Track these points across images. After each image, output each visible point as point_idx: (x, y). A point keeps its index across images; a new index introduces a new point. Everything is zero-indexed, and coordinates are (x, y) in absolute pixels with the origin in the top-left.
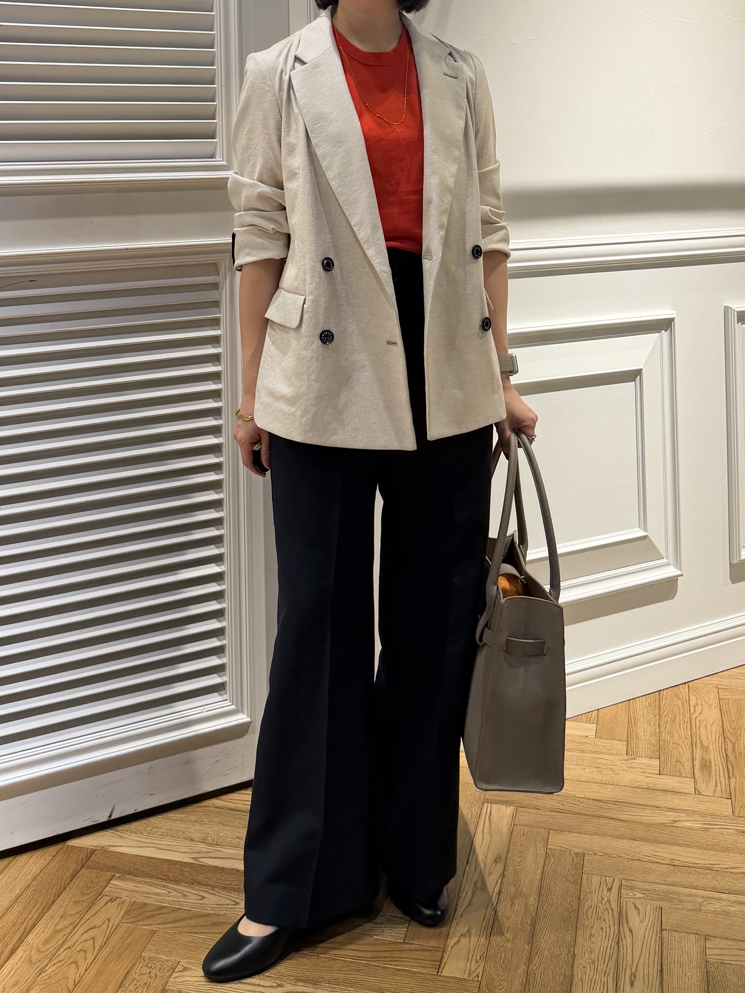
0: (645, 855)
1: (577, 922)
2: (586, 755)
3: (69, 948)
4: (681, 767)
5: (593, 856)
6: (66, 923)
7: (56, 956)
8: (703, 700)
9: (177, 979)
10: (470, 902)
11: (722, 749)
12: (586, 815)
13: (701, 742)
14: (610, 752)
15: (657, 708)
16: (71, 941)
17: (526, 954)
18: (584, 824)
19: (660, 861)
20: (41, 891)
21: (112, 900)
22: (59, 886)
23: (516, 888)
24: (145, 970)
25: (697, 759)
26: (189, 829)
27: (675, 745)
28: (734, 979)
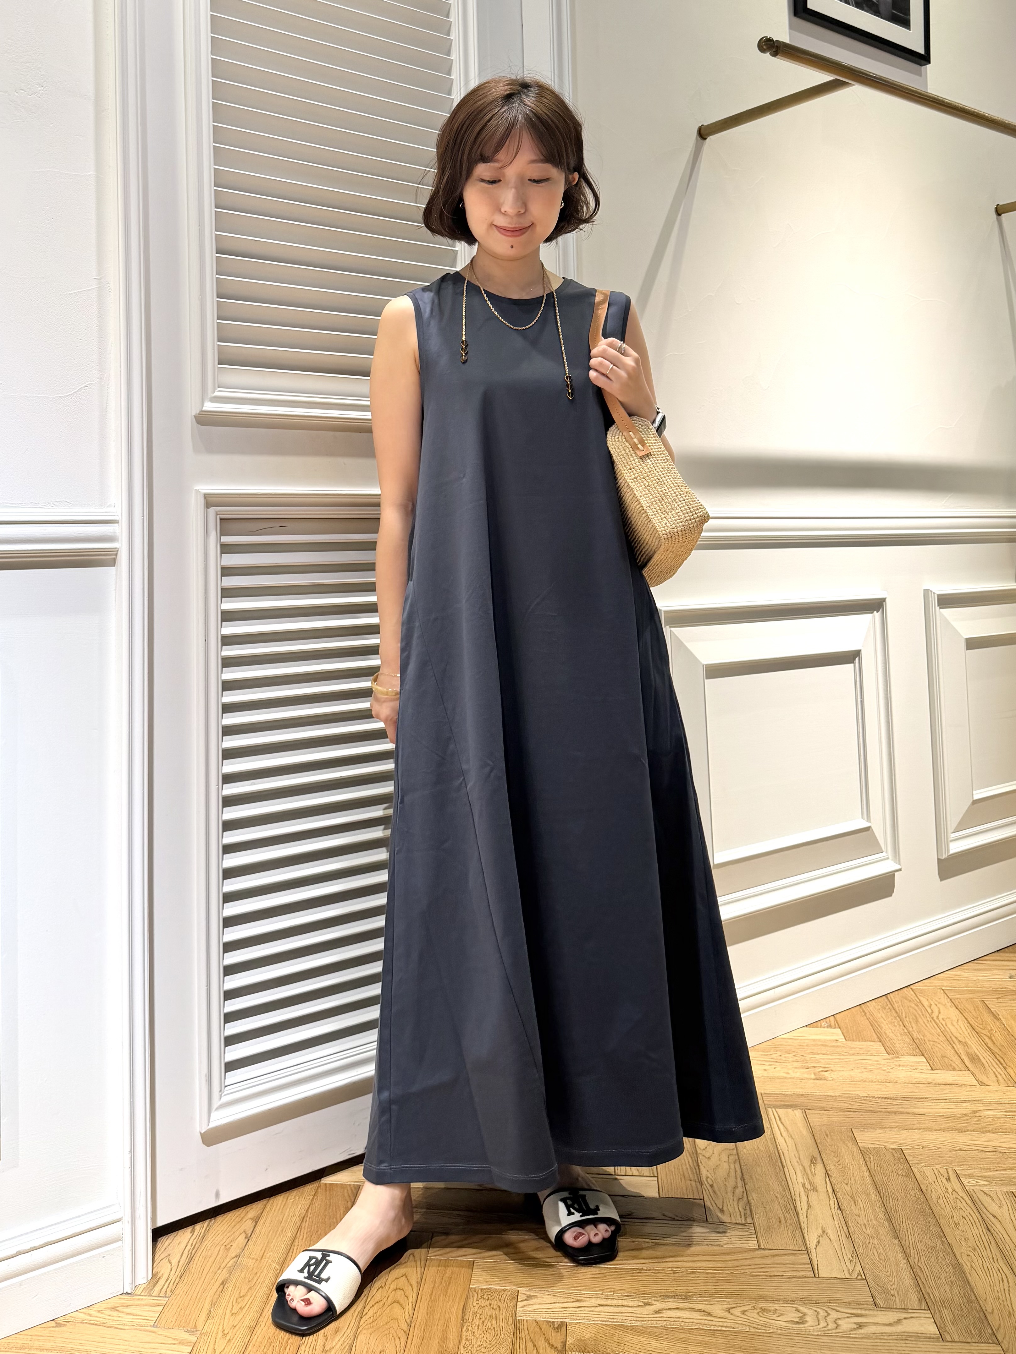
0: (963, 1145)
1: (934, 1214)
2: (846, 1057)
3: (381, 1287)
4: (950, 1061)
5: (912, 1150)
8: (934, 1001)
9: (526, 1308)
10: (808, 1202)
11: (980, 1042)
13: (956, 1038)
14: (869, 1053)
15: (893, 1011)
17: (898, 1248)
19: (986, 1149)
24: (482, 1303)
25: (962, 1053)
27: (932, 1043)
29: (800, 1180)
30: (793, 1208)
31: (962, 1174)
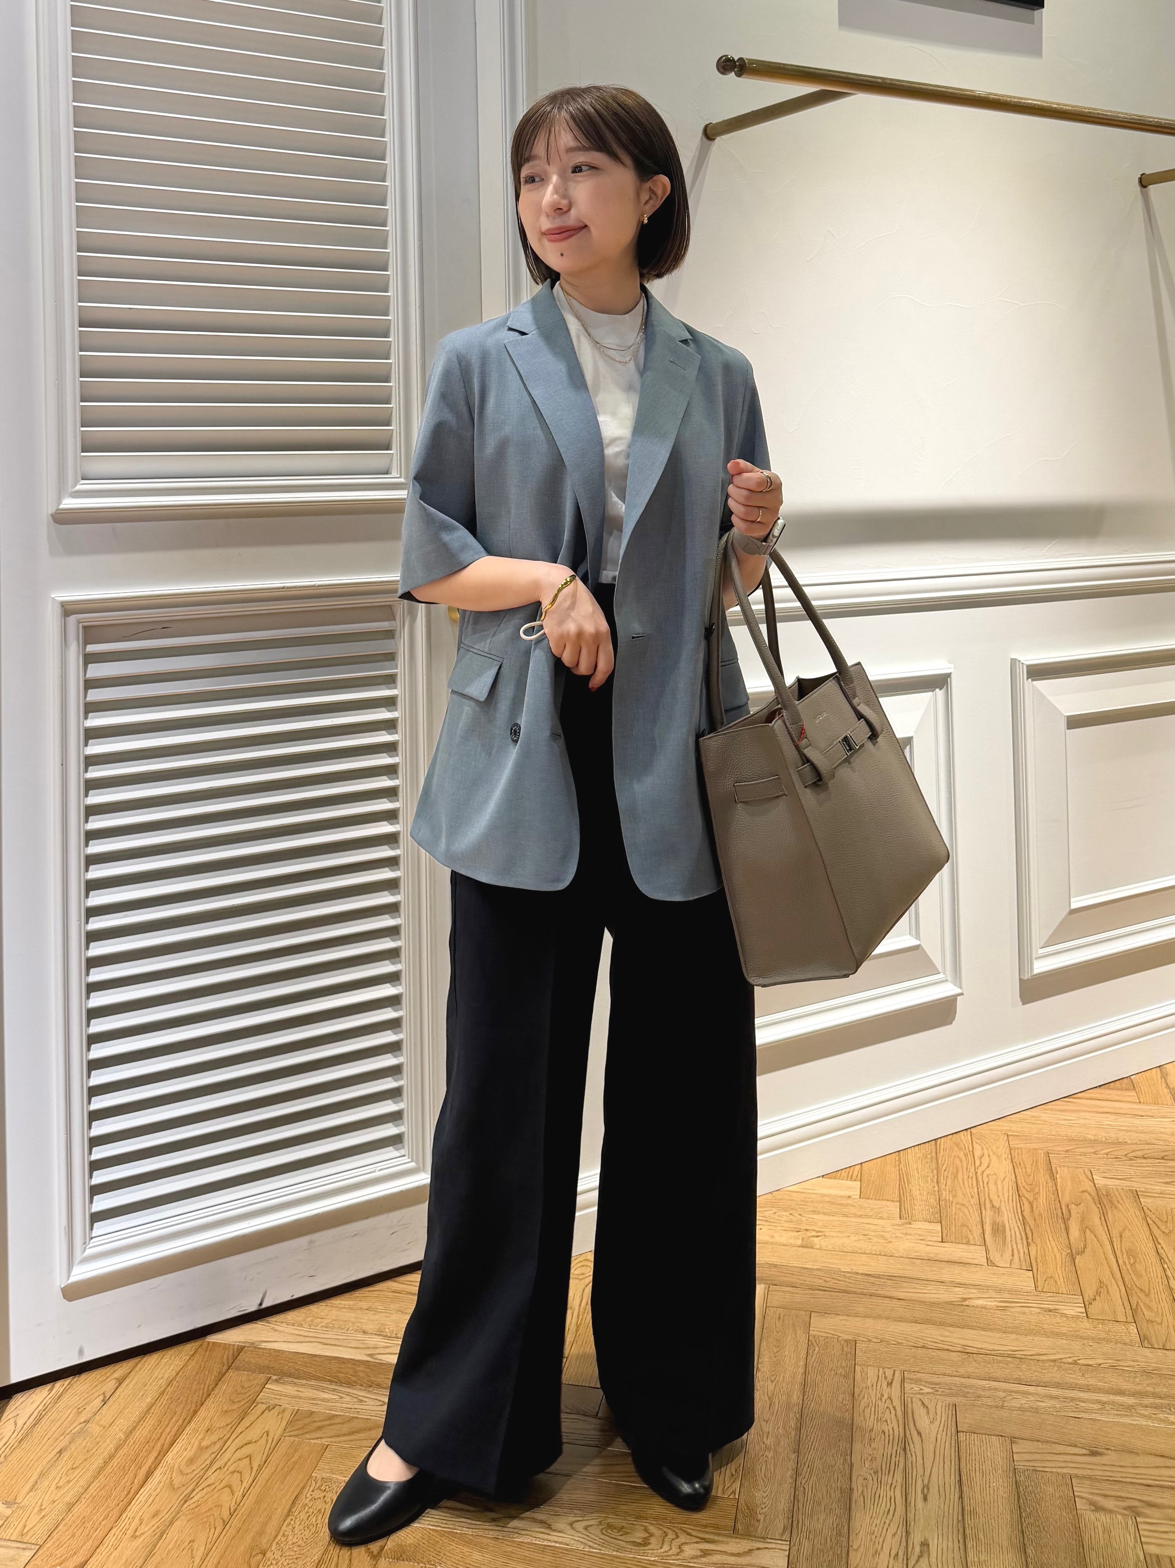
0: (930, 1341)
1: (852, 1424)
2: (850, 1219)
3: (220, 1468)
4: (968, 1232)
5: (867, 1343)
6: (214, 1438)
7: (204, 1478)
8: (990, 1150)
11: (1017, 1209)
12: (855, 1293)
13: (991, 1201)
14: (880, 1215)
15: (934, 1161)
16: (222, 1460)
17: (792, 1465)
18: (854, 1305)
19: (950, 1348)
20: (179, 1399)
21: (269, 1409)
22: (201, 1392)
23: (774, 1383)
24: (317, 1494)
25: (988, 1222)
26: (360, 1319)
27: (958, 1207)
28: (1051, 1489)
31: (909, 1379)
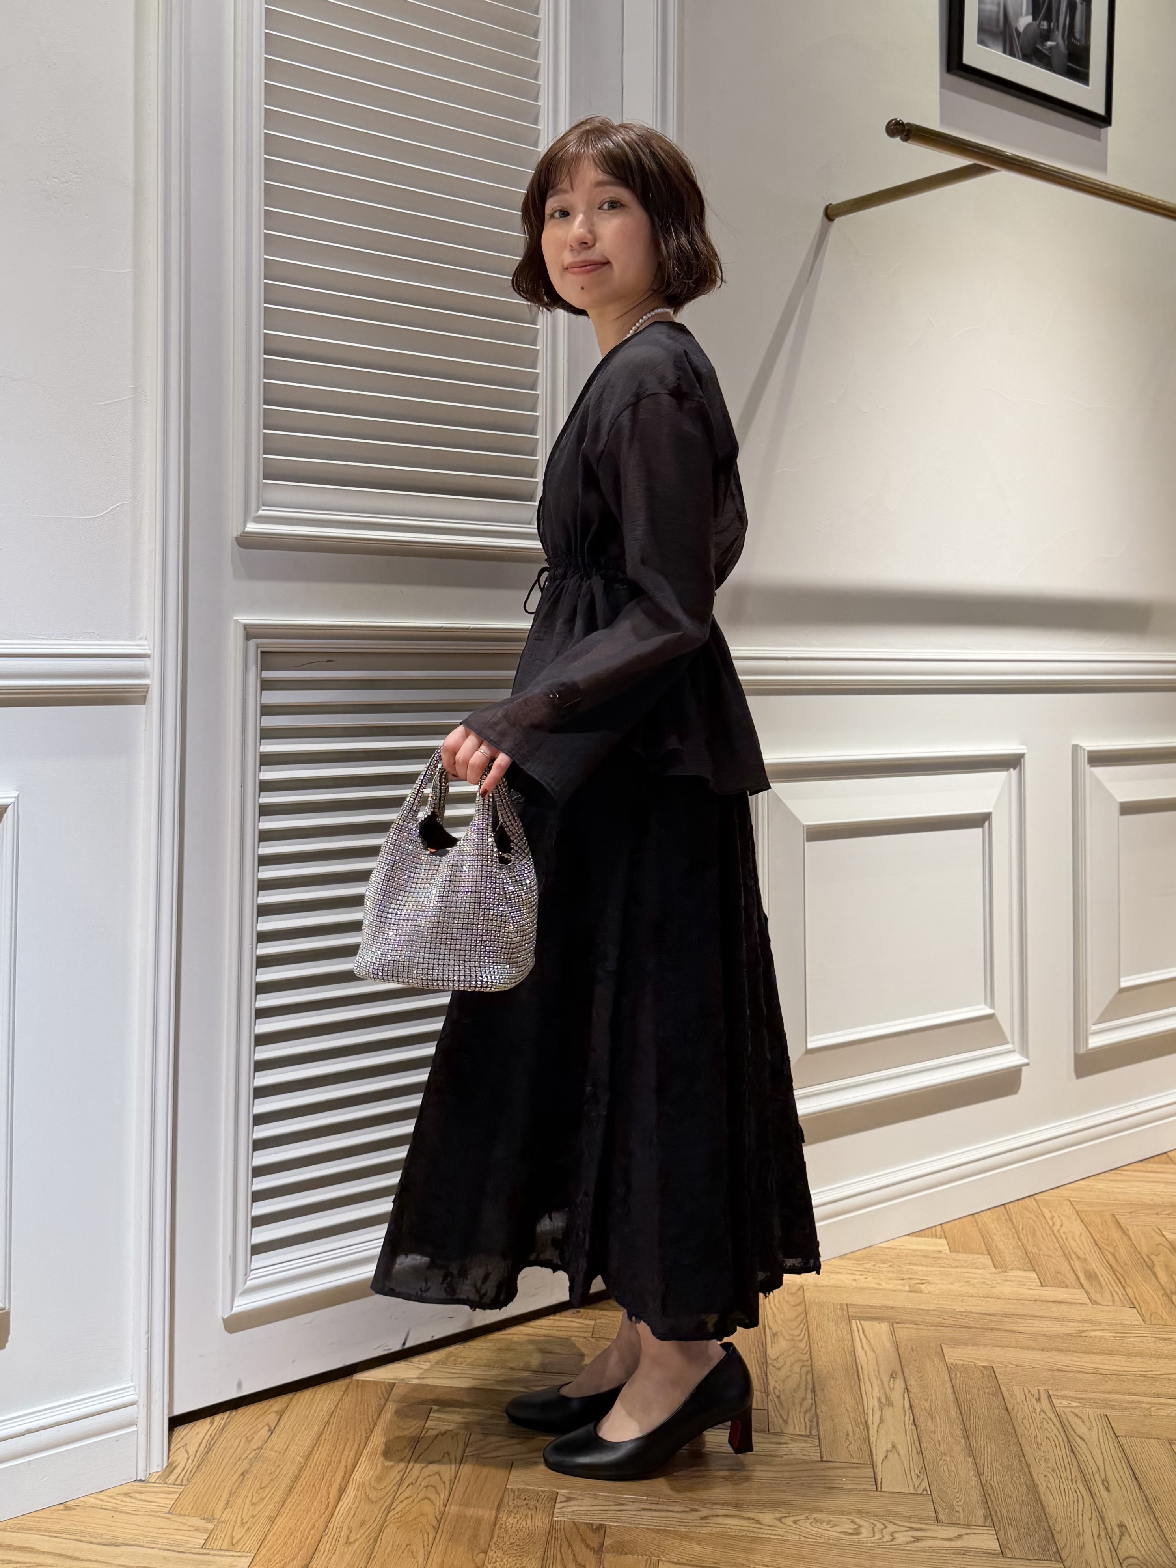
1: (1016, 1433)
2: (947, 1269)
3: (412, 1483)
4: (1065, 1278)
5: (1004, 1368)
7: (399, 1493)
8: (1057, 1212)
9: (564, 1509)
10: (881, 1417)
11: (1102, 1260)
12: (976, 1328)
13: (1075, 1254)
14: (974, 1267)
15: (1009, 1222)
16: (410, 1477)
17: (971, 1466)
18: (978, 1337)
19: (1084, 1370)
20: (346, 1426)
22: (366, 1421)
23: (929, 1402)
24: (518, 1502)
25: (1079, 1270)
27: (1046, 1258)
29: (876, 1394)
30: (864, 1422)
31: (1054, 1395)
